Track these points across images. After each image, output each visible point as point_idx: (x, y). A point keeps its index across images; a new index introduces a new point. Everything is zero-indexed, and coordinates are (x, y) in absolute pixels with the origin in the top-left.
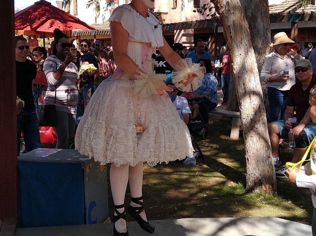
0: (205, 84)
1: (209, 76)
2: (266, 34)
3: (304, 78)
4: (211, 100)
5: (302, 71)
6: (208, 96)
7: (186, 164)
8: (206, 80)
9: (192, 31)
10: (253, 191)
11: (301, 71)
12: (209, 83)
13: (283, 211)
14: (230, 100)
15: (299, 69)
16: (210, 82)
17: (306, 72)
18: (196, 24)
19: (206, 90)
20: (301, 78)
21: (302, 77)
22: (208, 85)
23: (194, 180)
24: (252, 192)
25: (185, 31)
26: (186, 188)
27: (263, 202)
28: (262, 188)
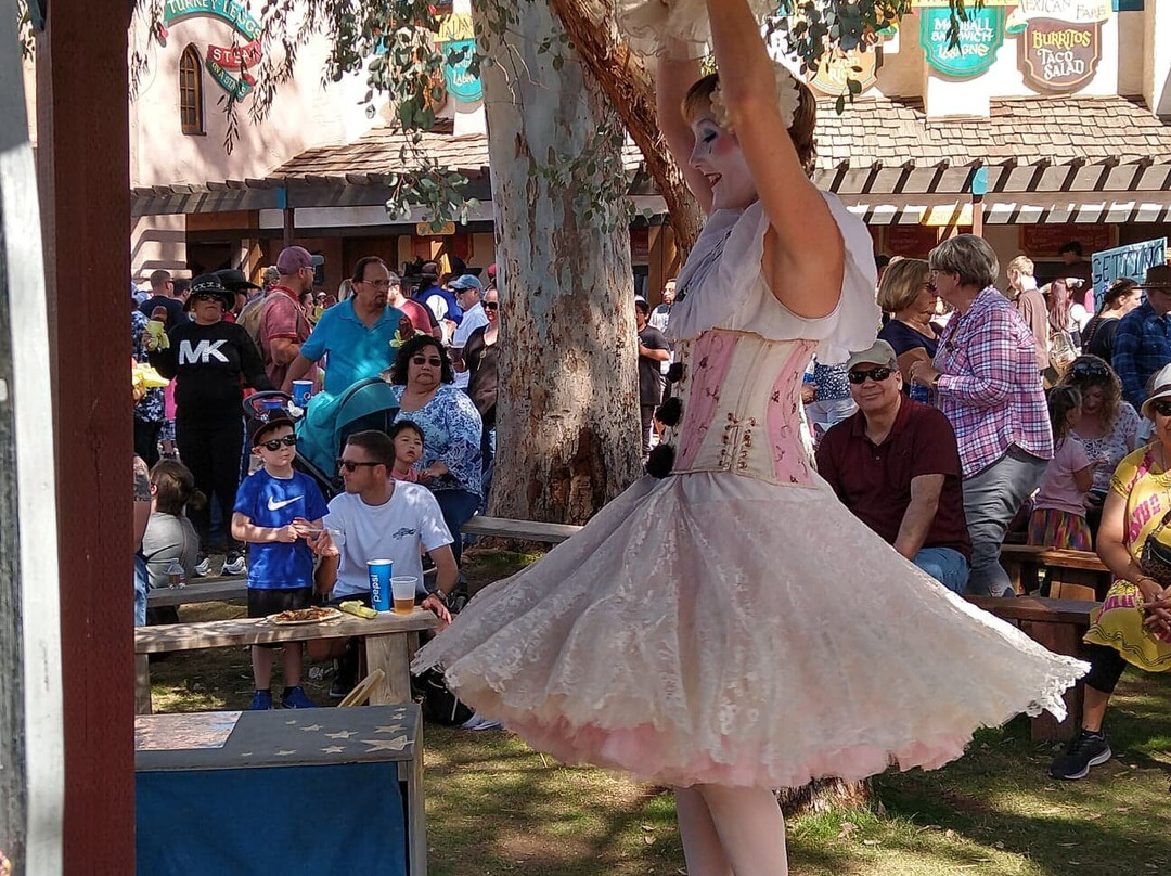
0: (441, 427)
1: (451, 398)
2: (619, 248)
3: (879, 403)
4: (467, 482)
5: (873, 377)
6: (460, 468)
7: (478, 728)
8: (442, 411)
9: (181, 222)
10: (806, 807)
11: (868, 379)
12: (454, 423)
13: (961, 868)
14: (505, 481)
15: (859, 373)
16: (458, 418)
17: (884, 383)
18: (205, 195)
19: (449, 448)
20: (868, 402)
21: (873, 399)
22: (452, 429)
23: (554, 784)
24: (801, 810)
25: (153, 222)
26: (553, 818)
27: (866, 842)
28: (835, 791)
